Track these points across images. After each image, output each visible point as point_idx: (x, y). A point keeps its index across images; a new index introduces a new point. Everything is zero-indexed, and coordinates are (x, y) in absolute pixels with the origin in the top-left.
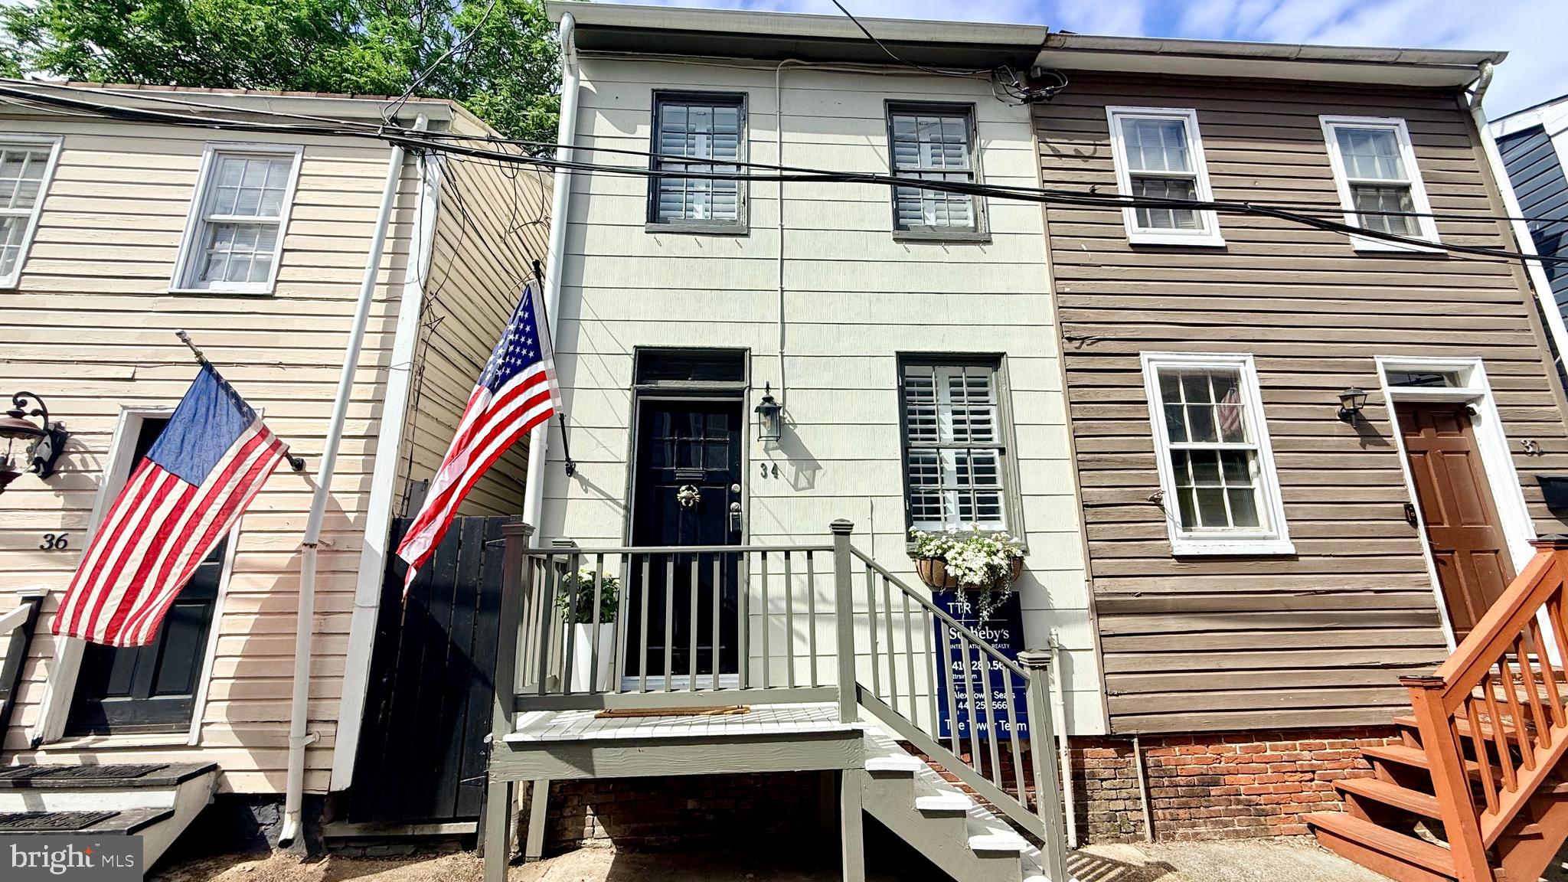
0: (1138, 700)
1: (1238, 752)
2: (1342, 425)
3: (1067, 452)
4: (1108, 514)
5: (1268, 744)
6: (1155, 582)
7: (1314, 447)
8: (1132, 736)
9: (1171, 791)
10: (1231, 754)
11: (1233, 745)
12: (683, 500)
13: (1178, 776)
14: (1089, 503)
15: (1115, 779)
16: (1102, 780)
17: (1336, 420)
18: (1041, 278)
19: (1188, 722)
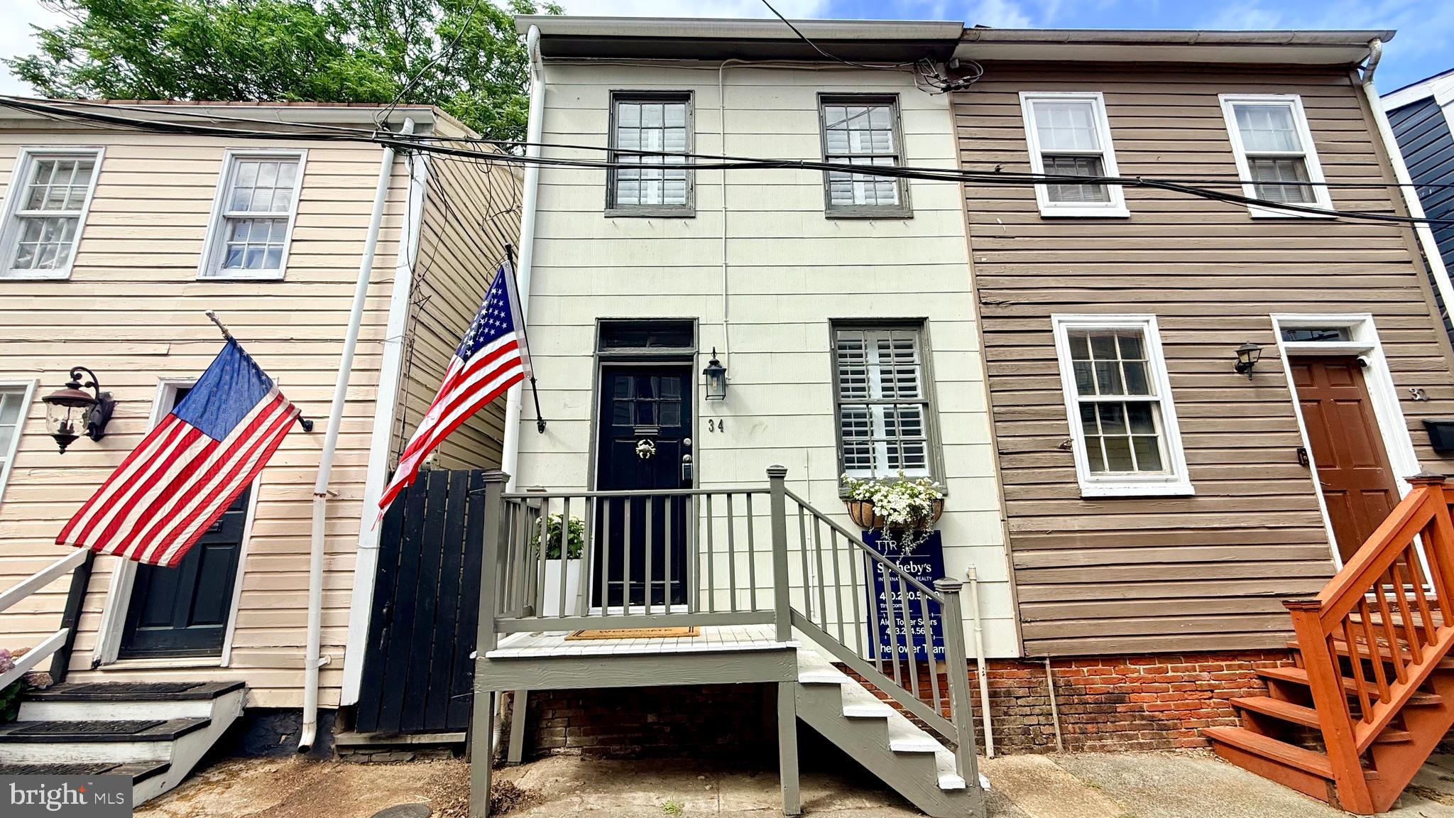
0: (1050, 626)
1: (1142, 673)
2: (1239, 378)
3: (984, 406)
4: (1022, 461)
5: (1169, 666)
6: (1065, 521)
7: (1212, 397)
8: (1044, 658)
9: (1081, 708)
10: (1136, 675)
11: (1137, 667)
12: (641, 454)
13: (1086, 694)
14: (1004, 451)
15: (1029, 697)
16: (1017, 698)
17: (1233, 373)
18: (959, 250)
19: (1096, 646)
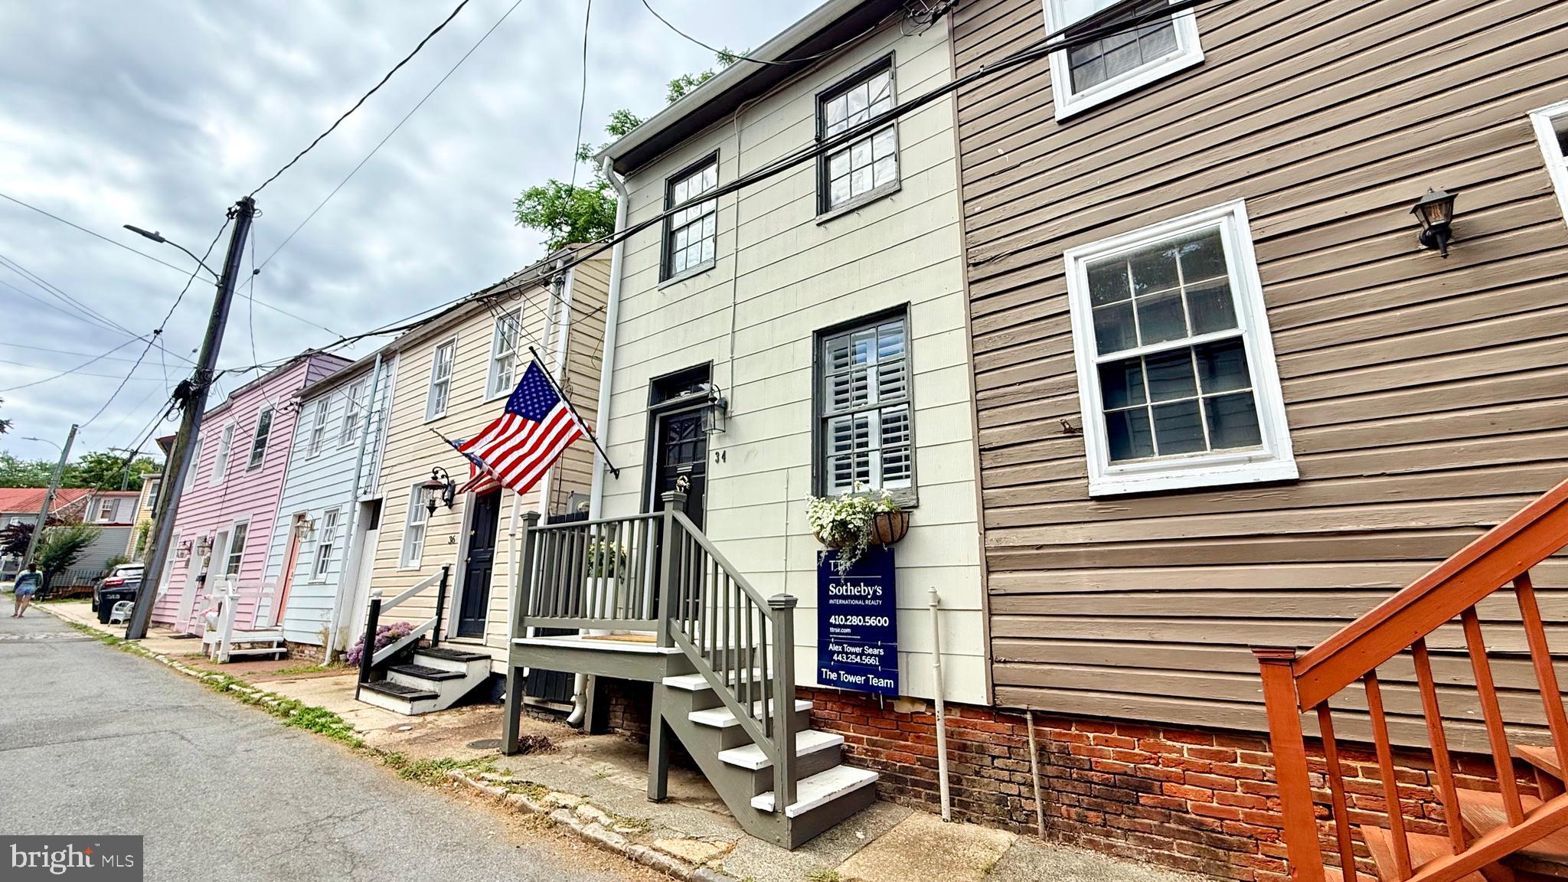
0: (1033, 671)
1: (1186, 755)
2: (1431, 258)
3: (966, 394)
4: (1011, 456)
5: (1239, 752)
6: (1066, 532)
7: (1361, 306)
8: (1024, 712)
9: (1081, 787)
10: (1174, 756)
11: (1178, 745)
13: (1091, 770)
14: (986, 447)
15: (1009, 758)
16: (994, 758)
17: (1420, 251)
18: (949, 207)
19: (1101, 704)
